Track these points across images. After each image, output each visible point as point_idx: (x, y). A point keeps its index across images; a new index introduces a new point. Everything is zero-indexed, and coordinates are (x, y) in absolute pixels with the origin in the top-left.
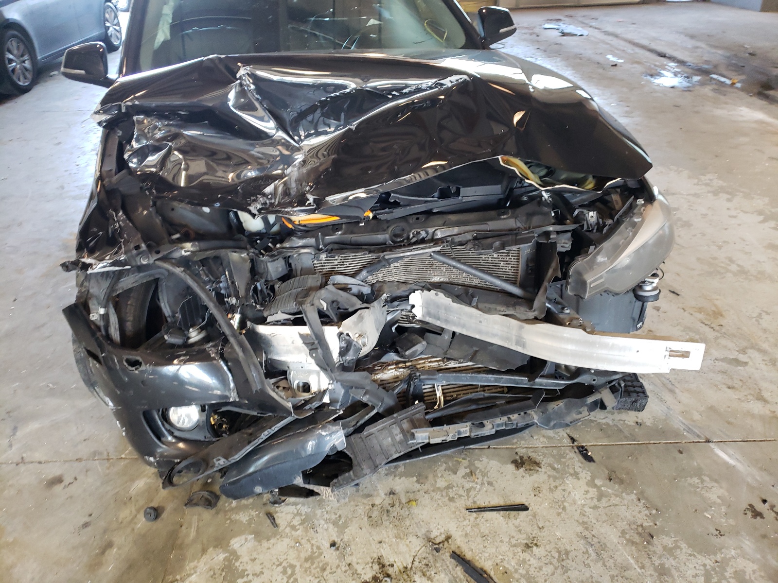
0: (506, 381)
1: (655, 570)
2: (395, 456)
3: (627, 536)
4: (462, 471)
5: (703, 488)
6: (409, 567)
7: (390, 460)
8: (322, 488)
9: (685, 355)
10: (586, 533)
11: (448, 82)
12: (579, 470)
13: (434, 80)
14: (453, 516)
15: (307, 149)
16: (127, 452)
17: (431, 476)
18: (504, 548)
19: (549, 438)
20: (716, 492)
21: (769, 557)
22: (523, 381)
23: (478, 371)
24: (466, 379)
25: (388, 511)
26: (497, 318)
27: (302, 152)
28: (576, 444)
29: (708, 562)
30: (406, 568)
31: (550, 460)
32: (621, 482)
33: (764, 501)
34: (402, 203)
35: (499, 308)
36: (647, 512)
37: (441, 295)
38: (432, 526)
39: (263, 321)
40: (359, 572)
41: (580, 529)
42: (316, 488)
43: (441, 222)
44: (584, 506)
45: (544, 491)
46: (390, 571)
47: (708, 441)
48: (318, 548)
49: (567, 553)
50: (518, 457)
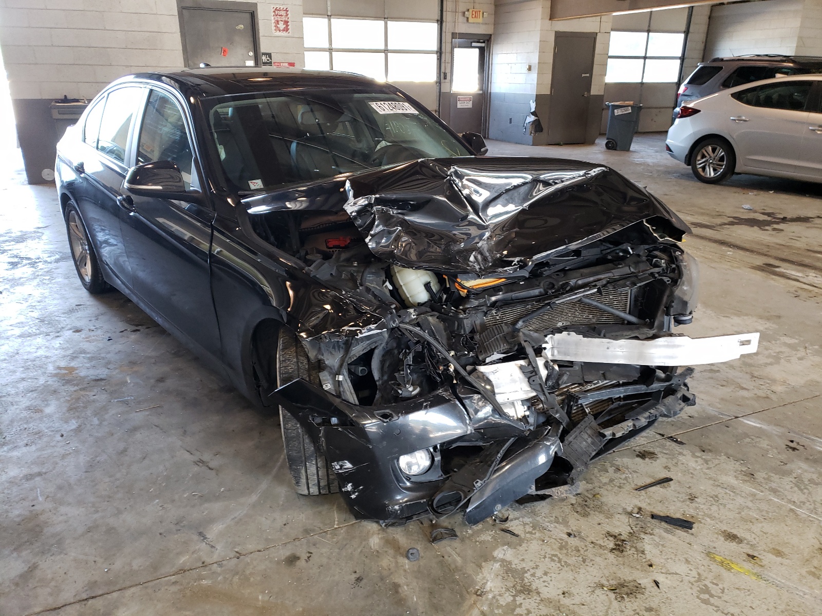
0: (631, 390)
1: (769, 491)
2: (594, 453)
3: (740, 478)
4: (611, 470)
5: (755, 443)
6: (632, 531)
7: (591, 457)
8: (553, 489)
9: (748, 342)
10: (716, 483)
11: (594, 172)
12: (681, 450)
13: (584, 172)
14: (631, 496)
15: (491, 226)
16: (336, 522)
17: (593, 477)
18: (679, 504)
19: (646, 437)
20: (764, 444)
21: (818, 469)
22: (642, 389)
23: (613, 386)
24: (605, 395)
25: (586, 505)
26: (622, 342)
27: (489, 229)
28: (665, 437)
29: (791, 479)
30: (630, 533)
31: (658, 449)
32: (710, 451)
33: (792, 441)
34: (551, 263)
35: (625, 333)
36: (738, 463)
37: (573, 334)
38: (624, 505)
39: (483, 363)
40: (603, 545)
41: (711, 482)
42: (547, 492)
43: (579, 275)
44: (702, 469)
45: (672, 468)
46: (622, 538)
47: (736, 417)
48: (561, 539)
49: (716, 496)
50: (638, 453)
